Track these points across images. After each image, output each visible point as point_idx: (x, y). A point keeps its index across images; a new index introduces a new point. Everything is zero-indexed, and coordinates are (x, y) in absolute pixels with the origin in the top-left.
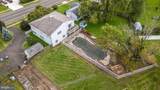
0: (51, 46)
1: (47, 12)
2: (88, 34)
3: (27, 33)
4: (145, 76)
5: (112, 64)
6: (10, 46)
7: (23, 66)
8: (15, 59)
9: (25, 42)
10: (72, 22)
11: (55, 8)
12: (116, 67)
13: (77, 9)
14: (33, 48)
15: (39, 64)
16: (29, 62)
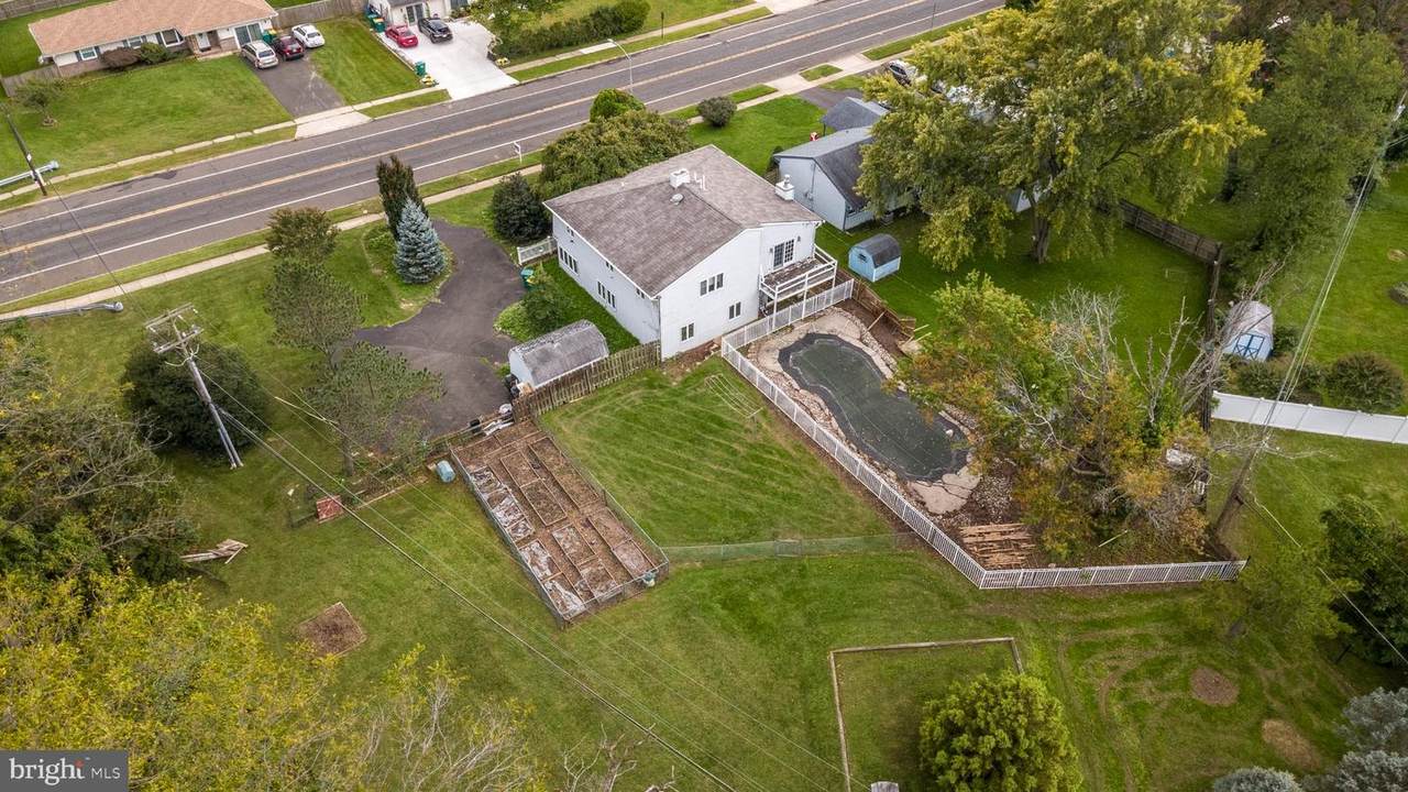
0: (652, 350)
1: (660, 144)
2: (887, 326)
3: (524, 254)
4: (1146, 607)
5: (976, 510)
6: (429, 311)
7: (494, 426)
8: (455, 385)
9: (514, 308)
10: (802, 235)
11: (717, 121)
12: (993, 531)
13: (855, 152)
14: (555, 341)
15: (571, 433)
16: (526, 410)
